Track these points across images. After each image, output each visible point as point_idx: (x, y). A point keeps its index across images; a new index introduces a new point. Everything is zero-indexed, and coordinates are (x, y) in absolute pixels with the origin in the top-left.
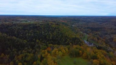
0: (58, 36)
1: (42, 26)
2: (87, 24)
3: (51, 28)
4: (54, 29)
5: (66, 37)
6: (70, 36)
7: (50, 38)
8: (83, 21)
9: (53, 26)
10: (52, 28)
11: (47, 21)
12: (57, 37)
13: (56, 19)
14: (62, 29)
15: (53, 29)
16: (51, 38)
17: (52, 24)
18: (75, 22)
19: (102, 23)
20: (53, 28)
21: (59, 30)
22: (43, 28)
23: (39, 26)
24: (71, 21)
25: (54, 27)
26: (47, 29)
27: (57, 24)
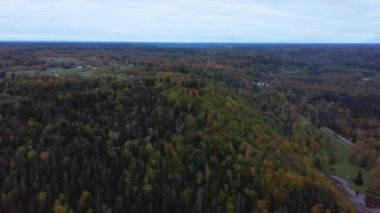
0: (191, 168)
1: (120, 95)
2: (314, 76)
3: (159, 108)
4: (177, 113)
5: (248, 180)
6: (269, 176)
7: (141, 183)
8: (292, 63)
9: (173, 95)
10: (165, 104)
11: (150, 65)
12: (190, 178)
13: (190, 57)
14: (215, 118)
15: (172, 113)
16: (148, 188)
17: (168, 80)
18: (266, 67)
19: (369, 71)
20: (172, 104)
21: (201, 125)
22: (120, 107)
23: (103, 97)
24: (248, 64)
25: (178, 103)
26: (139, 111)
27: (192, 85)
